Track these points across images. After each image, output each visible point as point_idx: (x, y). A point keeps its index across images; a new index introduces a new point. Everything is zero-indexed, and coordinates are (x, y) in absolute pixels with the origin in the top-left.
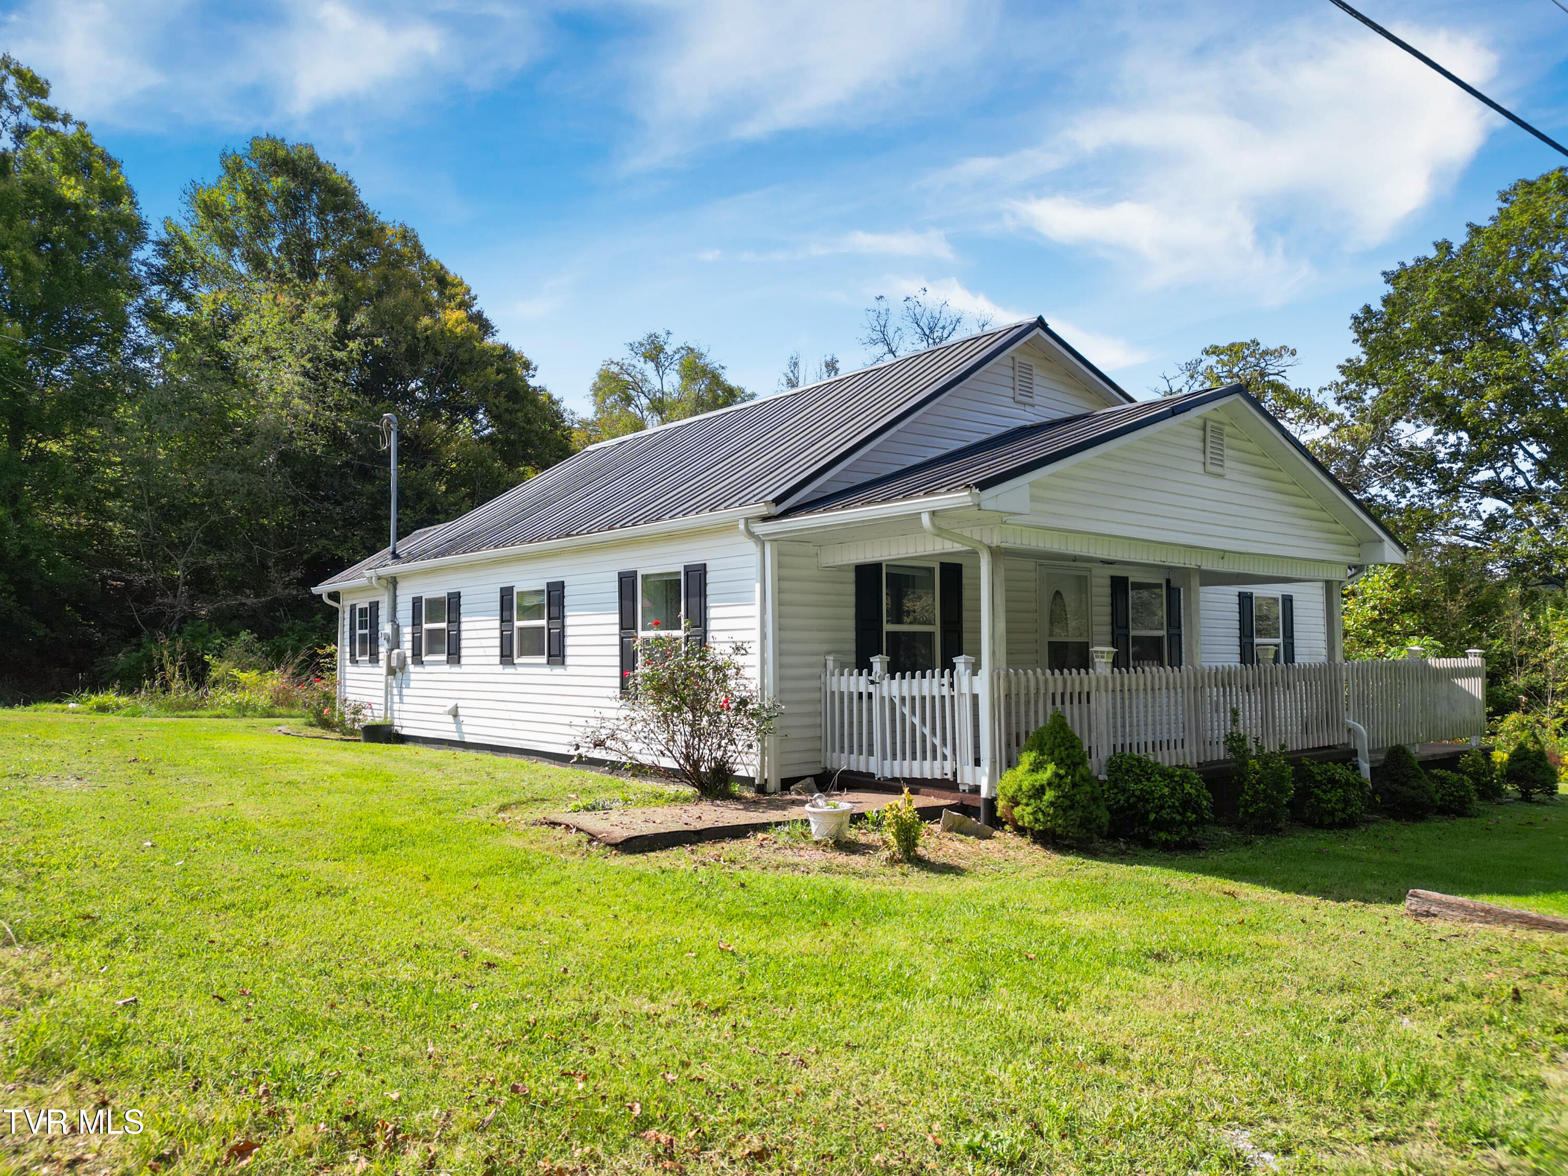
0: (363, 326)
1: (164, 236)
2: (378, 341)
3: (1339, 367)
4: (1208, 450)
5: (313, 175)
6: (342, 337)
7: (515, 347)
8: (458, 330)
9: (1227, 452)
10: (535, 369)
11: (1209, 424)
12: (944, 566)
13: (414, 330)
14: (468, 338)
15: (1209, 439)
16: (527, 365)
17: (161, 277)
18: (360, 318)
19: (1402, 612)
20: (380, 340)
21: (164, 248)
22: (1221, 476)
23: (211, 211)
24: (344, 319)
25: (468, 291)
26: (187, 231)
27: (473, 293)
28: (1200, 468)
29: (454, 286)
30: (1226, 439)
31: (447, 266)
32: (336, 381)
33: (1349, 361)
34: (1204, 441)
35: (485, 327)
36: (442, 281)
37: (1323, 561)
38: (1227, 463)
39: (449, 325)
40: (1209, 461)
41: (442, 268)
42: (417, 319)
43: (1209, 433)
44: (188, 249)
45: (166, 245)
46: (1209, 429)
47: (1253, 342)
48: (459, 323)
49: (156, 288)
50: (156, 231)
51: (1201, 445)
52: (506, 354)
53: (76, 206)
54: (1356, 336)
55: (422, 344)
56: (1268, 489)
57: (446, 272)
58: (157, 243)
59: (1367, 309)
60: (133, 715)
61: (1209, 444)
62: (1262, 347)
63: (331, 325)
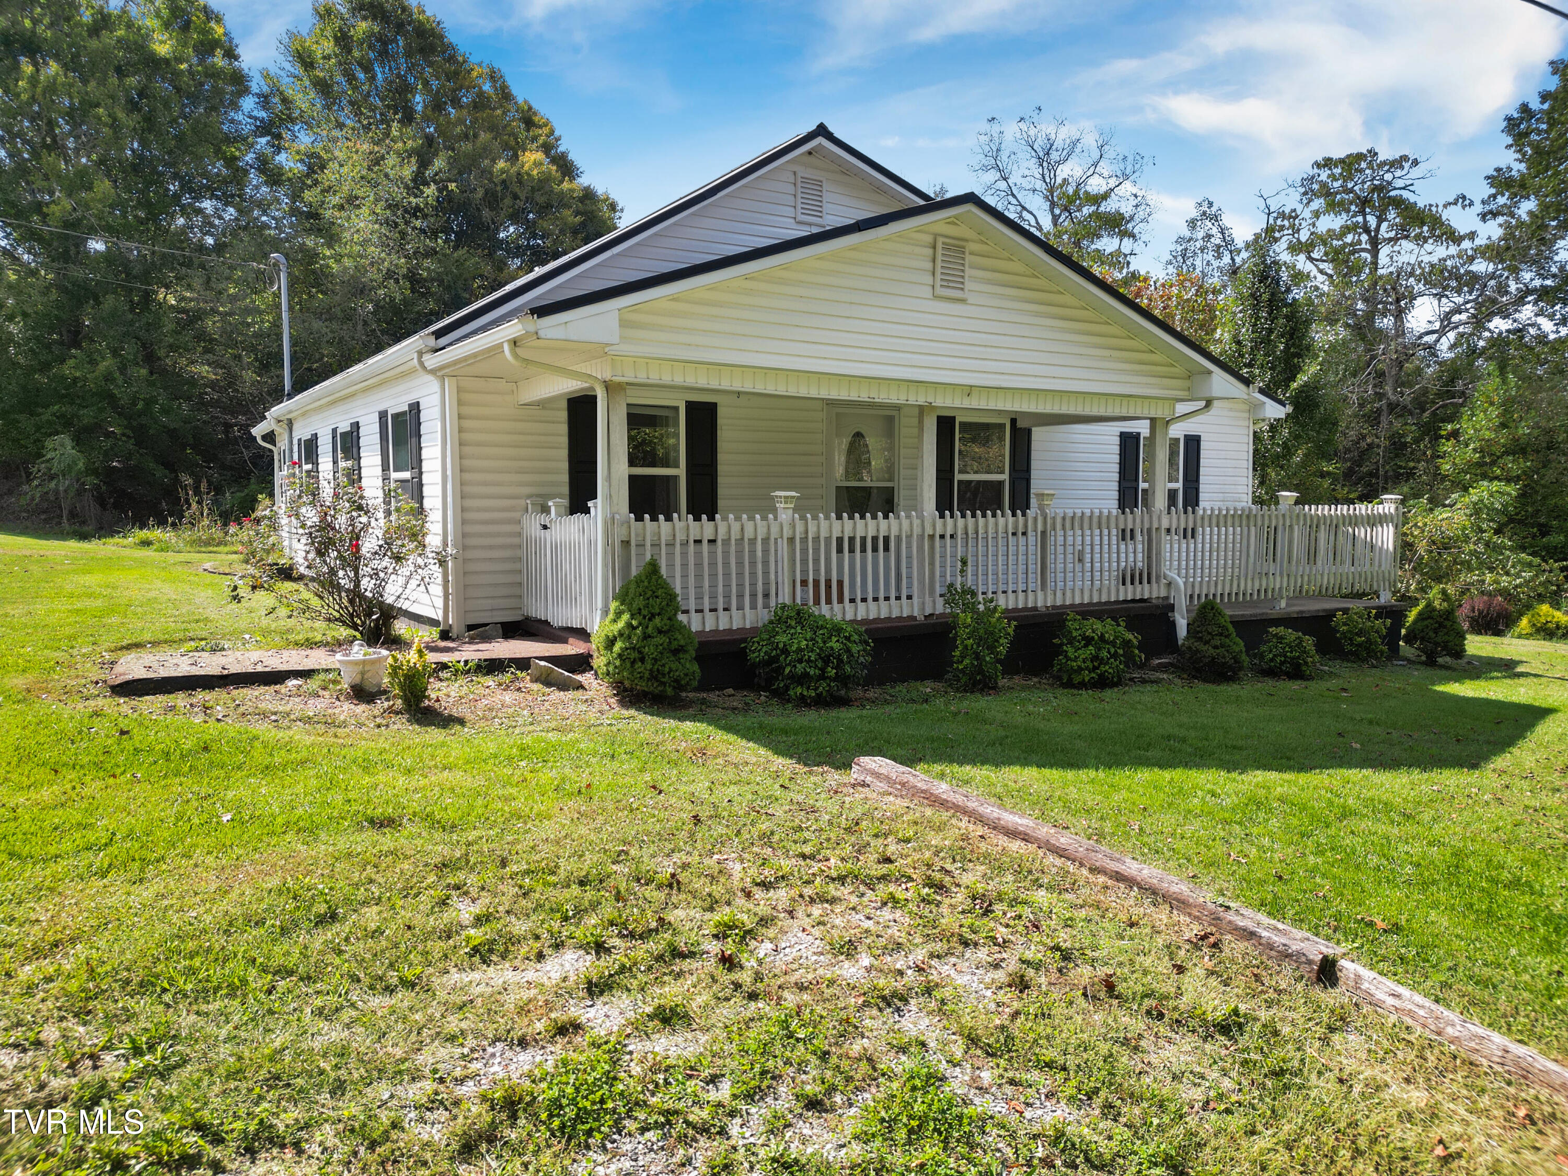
0: (440, 171)
1: (266, 89)
2: (452, 186)
3: (1487, 178)
4: (939, 270)
5: (397, 17)
6: (419, 180)
7: (600, 190)
8: (535, 172)
9: (969, 272)
10: (622, 210)
11: (940, 240)
12: (690, 405)
13: (491, 173)
14: (545, 180)
15: (939, 258)
16: (613, 207)
17: (264, 129)
18: (439, 163)
19: (1507, 453)
20: (454, 185)
21: (264, 100)
22: (963, 301)
23: (305, 60)
24: (424, 163)
25: (552, 132)
26: (285, 82)
27: (557, 133)
28: (928, 292)
29: (540, 127)
30: (969, 258)
31: (536, 106)
32: (414, 228)
33: (1498, 170)
34: (934, 261)
35: (567, 168)
36: (529, 120)
37: (1130, 396)
38: (969, 285)
39: (526, 168)
40: (938, 283)
41: (530, 108)
42: (494, 161)
43: (939, 251)
44: (285, 100)
45: (266, 97)
46: (939, 246)
47: (1370, 151)
48: (537, 164)
49: (263, 140)
50: (257, 84)
51: (929, 265)
52: (588, 195)
53: (167, 61)
54: (1510, 140)
55: (499, 188)
56: (1038, 314)
57: (535, 114)
58: (258, 95)
59: (1525, 108)
60: (162, 550)
61: (939, 264)
62: (1381, 158)
63: (408, 172)
